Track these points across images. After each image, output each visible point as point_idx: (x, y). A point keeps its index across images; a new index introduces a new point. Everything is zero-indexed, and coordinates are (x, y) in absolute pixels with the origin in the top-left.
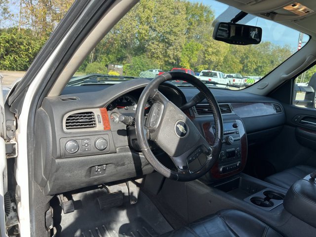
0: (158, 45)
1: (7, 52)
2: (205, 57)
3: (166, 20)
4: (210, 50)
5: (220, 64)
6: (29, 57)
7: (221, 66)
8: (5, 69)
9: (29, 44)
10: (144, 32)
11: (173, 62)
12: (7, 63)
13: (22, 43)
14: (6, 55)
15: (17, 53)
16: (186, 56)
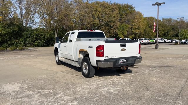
0: (105, 28)
1: (36, 39)
2: (132, 31)
3: (108, 15)
4: (134, 27)
5: (142, 34)
6: (45, 40)
7: (143, 35)
8: (35, 47)
9: (45, 35)
10: (97, 23)
11: (114, 36)
12: (36, 44)
13: (42, 35)
14: (36, 41)
15: (40, 39)
16: (121, 32)
